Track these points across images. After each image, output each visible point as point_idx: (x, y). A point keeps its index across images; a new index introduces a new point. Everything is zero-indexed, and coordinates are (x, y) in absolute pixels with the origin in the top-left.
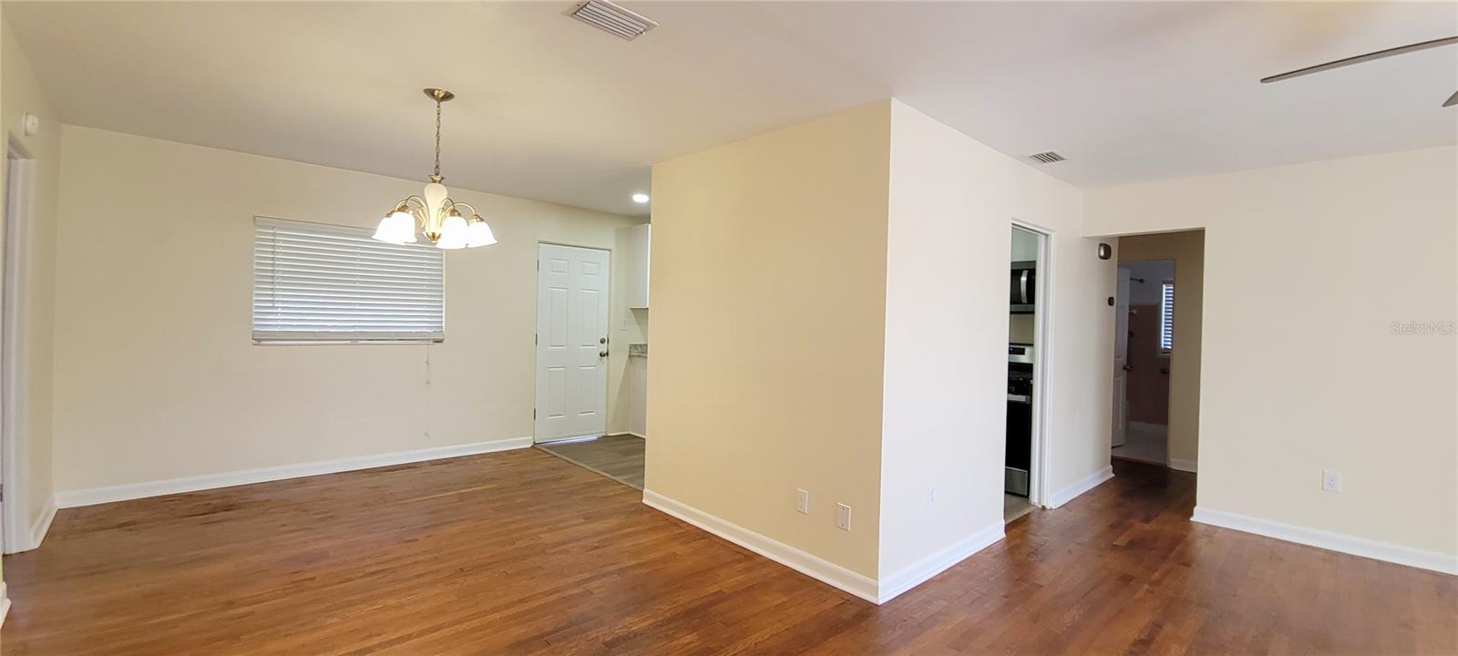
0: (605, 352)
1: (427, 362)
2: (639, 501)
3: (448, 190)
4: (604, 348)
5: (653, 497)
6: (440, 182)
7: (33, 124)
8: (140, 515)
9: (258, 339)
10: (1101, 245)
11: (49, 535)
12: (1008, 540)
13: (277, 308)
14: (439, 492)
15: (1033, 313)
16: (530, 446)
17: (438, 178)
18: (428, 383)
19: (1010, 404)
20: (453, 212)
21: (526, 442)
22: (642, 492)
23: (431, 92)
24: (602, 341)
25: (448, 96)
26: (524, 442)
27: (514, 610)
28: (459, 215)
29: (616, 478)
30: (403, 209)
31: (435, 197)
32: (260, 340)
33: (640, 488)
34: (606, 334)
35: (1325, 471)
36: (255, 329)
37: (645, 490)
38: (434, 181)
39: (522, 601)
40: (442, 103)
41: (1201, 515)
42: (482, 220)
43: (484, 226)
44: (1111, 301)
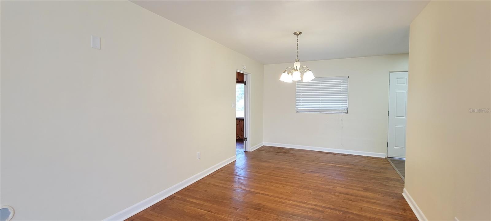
1: (342, 120)
3: (301, 63)
6: (298, 61)
13: (301, 102)
14: (330, 163)
17: (297, 60)
18: (342, 127)
23: (295, 34)
25: (300, 33)
26: (382, 155)
32: (298, 111)
38: (296, 61)
40: (299, 36)
42: (310, 71)
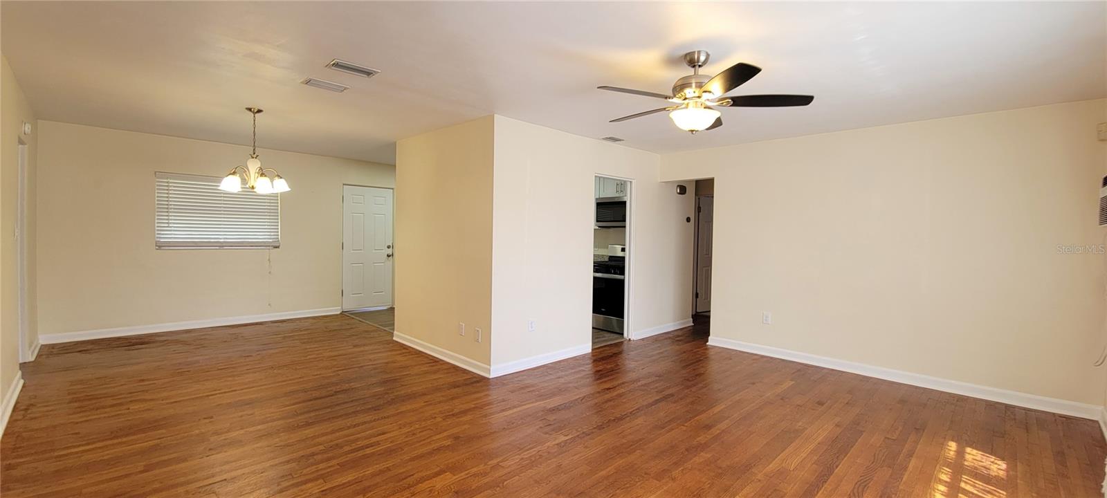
0: (391, 253)
1: (269, 260)
2: (390, 338)
3: (261, 162)
4: (390, 251)
5: (399, 336)
6: (256, 158)
7: (29, 128)
8: (90, 347)
9: (160, 246)
10: (678, 186)
11: (39, 356)
12: (592, 353)
13: (171, 227)
15: (625, 227)
16: (339, 313)
17: (255, 156)
18: (270, 273)
19: (595, 278)
20: (262, 175)
21: (336, 310)
22: (393, 333)
23: (249, 109)
24: (389, 247)
25: (259, 111)
26: (336, 311)
27: (297, 381)
28: (265, 176)
29: (385, 329)
30: (234, 173)
31: (253, 166)
32: (159, 247)
33: (392, 331)
34: (391, 242)
35: (765, 313)
36: (158, 240)
37: (395, 332)
38: (253, 158)
39: (300, 378)
40: (256, 115)
41: (713, 341)
42: (281, 178)
43: (283, 180)
44: (688, 220)
